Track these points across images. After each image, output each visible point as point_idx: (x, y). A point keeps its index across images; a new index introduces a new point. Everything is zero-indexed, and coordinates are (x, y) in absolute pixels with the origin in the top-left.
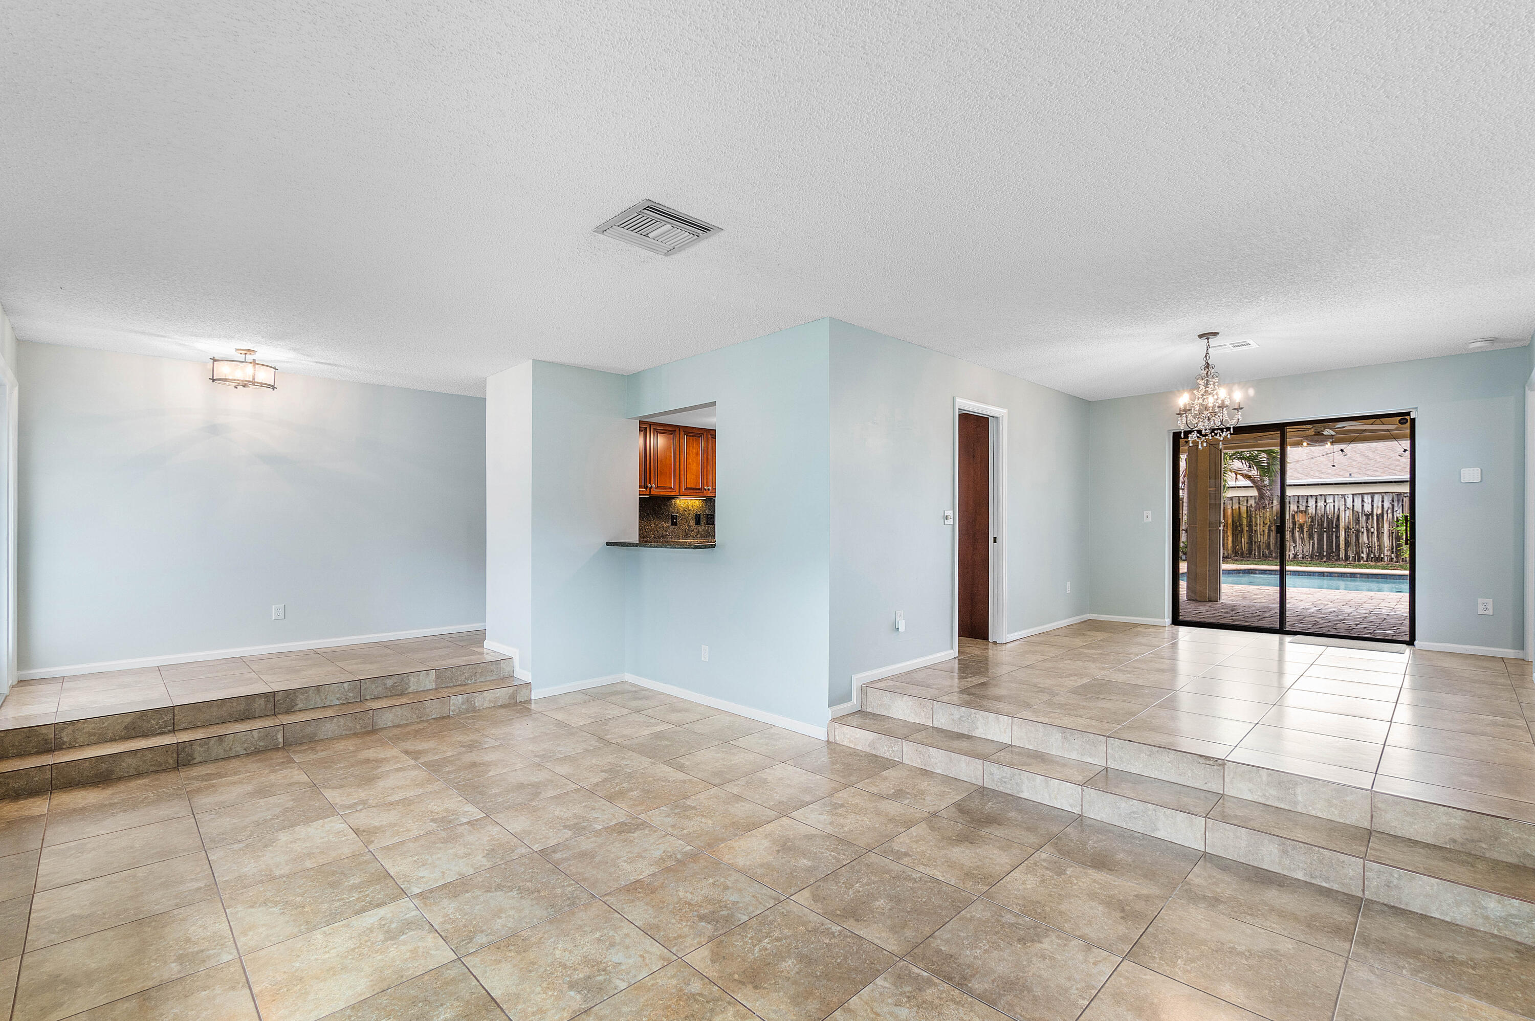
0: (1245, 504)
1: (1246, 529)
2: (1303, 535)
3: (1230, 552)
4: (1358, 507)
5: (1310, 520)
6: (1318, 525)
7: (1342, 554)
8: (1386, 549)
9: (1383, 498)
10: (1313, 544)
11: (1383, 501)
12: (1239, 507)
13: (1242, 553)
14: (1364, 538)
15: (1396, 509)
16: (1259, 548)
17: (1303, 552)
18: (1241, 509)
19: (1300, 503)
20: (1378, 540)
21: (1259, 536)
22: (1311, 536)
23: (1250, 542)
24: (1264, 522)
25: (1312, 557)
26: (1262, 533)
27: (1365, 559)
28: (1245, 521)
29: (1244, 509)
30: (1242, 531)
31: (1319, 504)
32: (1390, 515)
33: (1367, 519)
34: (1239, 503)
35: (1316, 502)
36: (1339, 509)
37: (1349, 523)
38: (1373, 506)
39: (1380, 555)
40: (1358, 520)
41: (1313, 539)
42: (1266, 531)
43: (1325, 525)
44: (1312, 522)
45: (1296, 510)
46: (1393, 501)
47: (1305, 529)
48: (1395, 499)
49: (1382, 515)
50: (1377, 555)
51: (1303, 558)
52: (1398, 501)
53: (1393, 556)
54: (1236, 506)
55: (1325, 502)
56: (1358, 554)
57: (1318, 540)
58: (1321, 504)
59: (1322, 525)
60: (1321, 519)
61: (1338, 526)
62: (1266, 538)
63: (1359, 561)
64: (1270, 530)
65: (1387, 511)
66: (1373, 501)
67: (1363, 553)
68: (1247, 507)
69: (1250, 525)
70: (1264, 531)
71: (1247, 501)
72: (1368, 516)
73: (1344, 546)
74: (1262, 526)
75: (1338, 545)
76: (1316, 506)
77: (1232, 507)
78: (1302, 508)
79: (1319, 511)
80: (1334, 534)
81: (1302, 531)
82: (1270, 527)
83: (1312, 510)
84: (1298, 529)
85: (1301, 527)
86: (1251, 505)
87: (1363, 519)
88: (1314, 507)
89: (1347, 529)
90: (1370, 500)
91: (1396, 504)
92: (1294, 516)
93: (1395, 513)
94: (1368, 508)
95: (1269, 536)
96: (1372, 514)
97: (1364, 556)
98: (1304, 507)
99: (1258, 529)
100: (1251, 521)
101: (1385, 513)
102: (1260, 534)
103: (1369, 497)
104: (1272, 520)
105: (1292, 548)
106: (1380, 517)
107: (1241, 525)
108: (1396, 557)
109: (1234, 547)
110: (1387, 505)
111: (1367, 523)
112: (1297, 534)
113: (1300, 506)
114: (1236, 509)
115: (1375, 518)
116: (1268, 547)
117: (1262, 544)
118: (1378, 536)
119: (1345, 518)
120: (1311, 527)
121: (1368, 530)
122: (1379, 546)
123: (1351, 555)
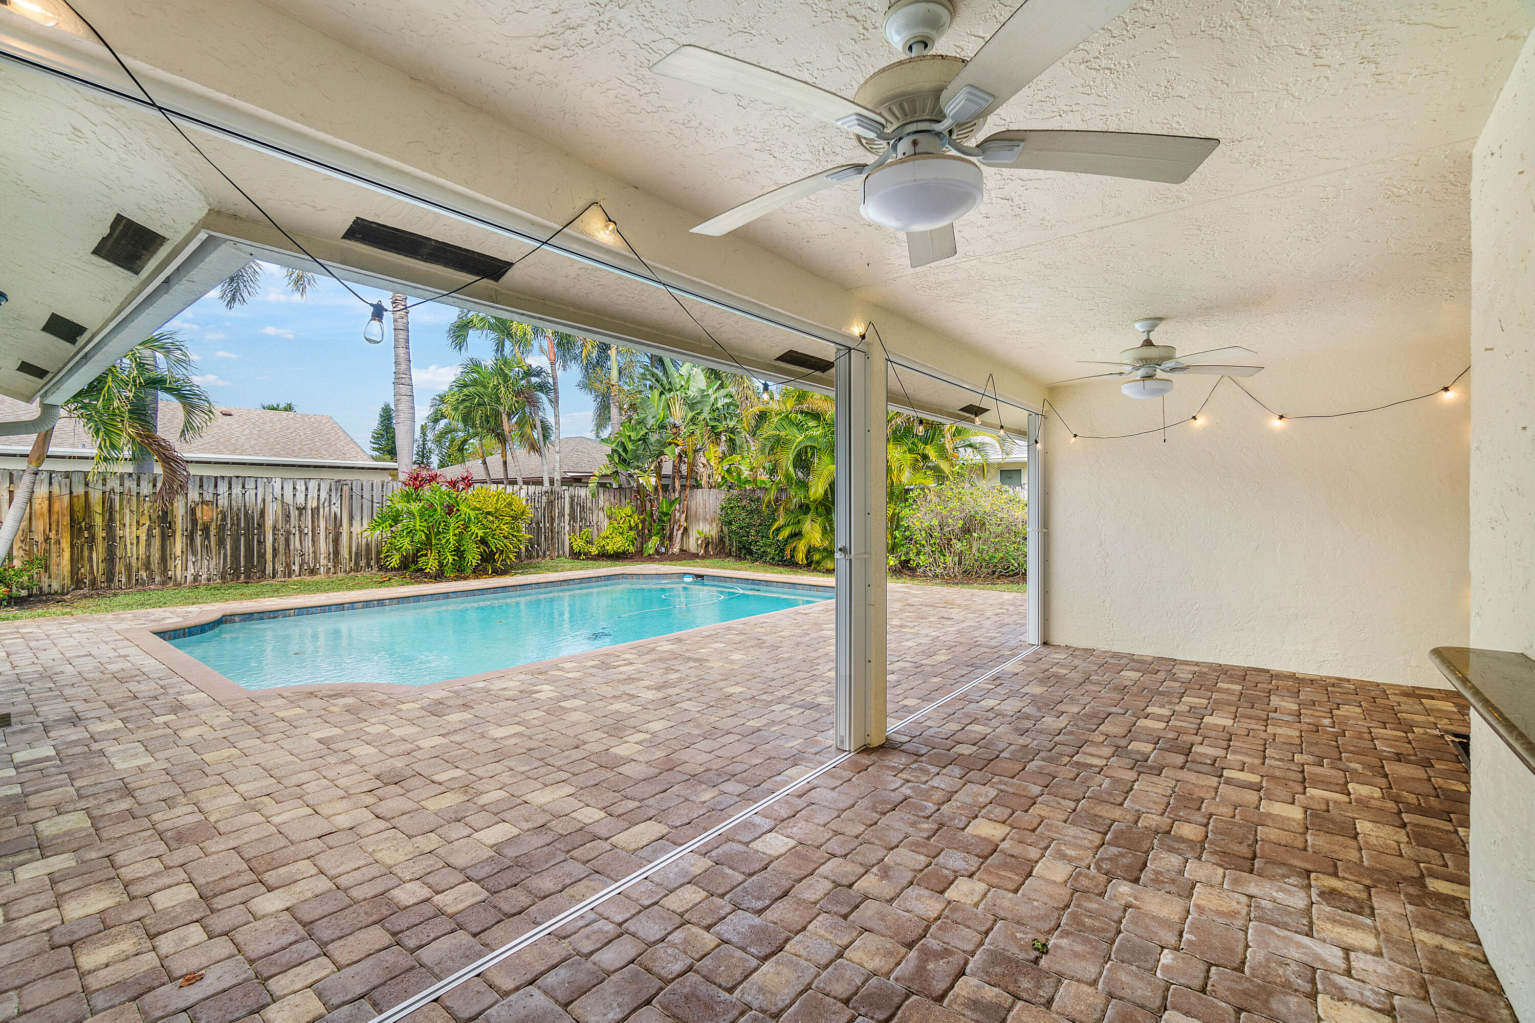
0: (100, 486)
1: (100, 534)
2: (209, 542)
3: (68, 581)
4: (288, 498)
5: (220, 516)
6: (232, 525)
7: (269, 570)
8: (322, 556)
9: (319, 485)
10: (225, 555)
11: (319, 490)
12: (86, 493)
13: (93, 582)
14: (295, 543)
15: (333, 501)
16: (129, 568)
17: (209, 569)
18: (91, 496)
19: (205, 488)
20: (313, 545)
21: (129, 546)
22: (221, 543)
23: (110, 559)
24: (138, 522)
25: (223, 577)
26: (135, 541)
27: (297, 572)
28: (98, 520)
29: (96, 496)
30: (92, 540)
31: (234, 491)
32: (327, 509)
33: (300, 514)
34: (87, 485)
35: (230, 488)
36: (264, 500)
37: (276, 521)
38: (306, 495)
39: (315, 565)
40: (288, 516)
41: (225, 548)
42: (143, 537)
43: (242, 525)
44: (224, 519)
45: (197, 498)
46: (330, 490)
47: (213, 532)
48: (333, 487)
49: (318, 508)
50: (312, 566)
51: (209, 580)
52: (337, 490)
53: (330, 565)
54: (79, 490)
55: (243, 487)
56: (288, 565)
57: (231, 549)
58: (237, 490)
59: (238, 525)
60: (237, 515)
61: (261, 526)
62: (142, 550)
63: (290, 576)
64: (150, 535)
65: (324, 503)
66: (307, 489)
67: (294, 564)
68: (104, 493)
69: (109, 527)
70: (138, 537)
71: (104, 480)
72: (301, 510)
73: (271, 556)
74: (134, 528)
75: (262, 556)
76: (230, 494)
77: (71, 493)
78: (208, 497)
79: (234, 504)
80: (256, 537)
81: (206, 536)
82: (150, 530)
83: (223, 501)
84: (200, 533)
85: (206, 529)
86: (113, 490)
87: (294, 513)
88: (226, 494)
89: (275, 528)
90: (304, 488)
91: (333, 494)
92: (193, 511)
93: (333, 506)
94: (300, 499)
95: (148, 545)
96: (305, 508)
97: (296, 568)
98: (211, 495)
99: (127, 534)
100: (111, 519)
101: (321, 506)
102: (132, 544)
103: (303, 482)
104: (154, 517)
105: (190, 564)
106: (316, 511)
107: (90, 528)
108: (334, 566)
109: (74, 572)
110: (324, 495)
111: (300, 520)
112: (198, 540)
113: (205, 493)
114: (78, 497)
115: (310, 512)
116: (147, 566)
117: (134, 561)
118: (313, 540)
119: (273, 513)
120: (221, 528)
121: (300, 531)
122: (314, 552)
123: (280, 569)
